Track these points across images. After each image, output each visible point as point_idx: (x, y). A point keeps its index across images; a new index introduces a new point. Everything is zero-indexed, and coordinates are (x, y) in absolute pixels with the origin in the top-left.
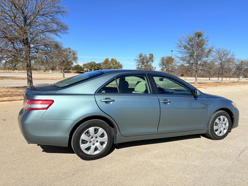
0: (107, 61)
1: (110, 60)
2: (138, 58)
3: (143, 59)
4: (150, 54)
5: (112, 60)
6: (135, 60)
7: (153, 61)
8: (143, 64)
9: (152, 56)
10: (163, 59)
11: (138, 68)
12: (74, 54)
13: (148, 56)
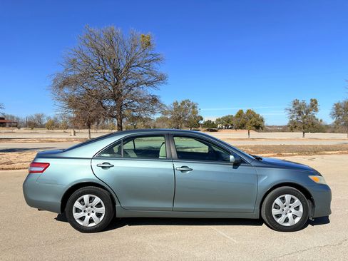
0: (240, 113)
1: (245, 112)
2: (291, 107)
3: (300, 108)
4: (312, 100)
5: (249, 111)
6: (286, 109)
7: (316, 110)
8: (300, 115)
9: (316, 103)
10: (337, 106)
11: (291, 122)
12: (194, 107)
13: (308, 103)
